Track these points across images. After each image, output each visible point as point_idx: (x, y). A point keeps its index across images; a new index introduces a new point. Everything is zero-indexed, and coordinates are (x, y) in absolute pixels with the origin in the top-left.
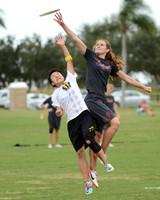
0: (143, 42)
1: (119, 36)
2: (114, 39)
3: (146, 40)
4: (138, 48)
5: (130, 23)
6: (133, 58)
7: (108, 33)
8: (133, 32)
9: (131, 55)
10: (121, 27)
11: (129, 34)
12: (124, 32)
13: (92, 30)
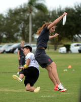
0: (40, 18)
1: (28, 15)
2: (25, 16)
3: (42, 17)
4: (38, 21)
5: (34, 8)
6: (35, 27)
7: (22, 13)
8: (35, 13)
9: (34, 25)
10: (29, 10)
11: (33, 14)
12: (31, 13)
13: (13, 12)
